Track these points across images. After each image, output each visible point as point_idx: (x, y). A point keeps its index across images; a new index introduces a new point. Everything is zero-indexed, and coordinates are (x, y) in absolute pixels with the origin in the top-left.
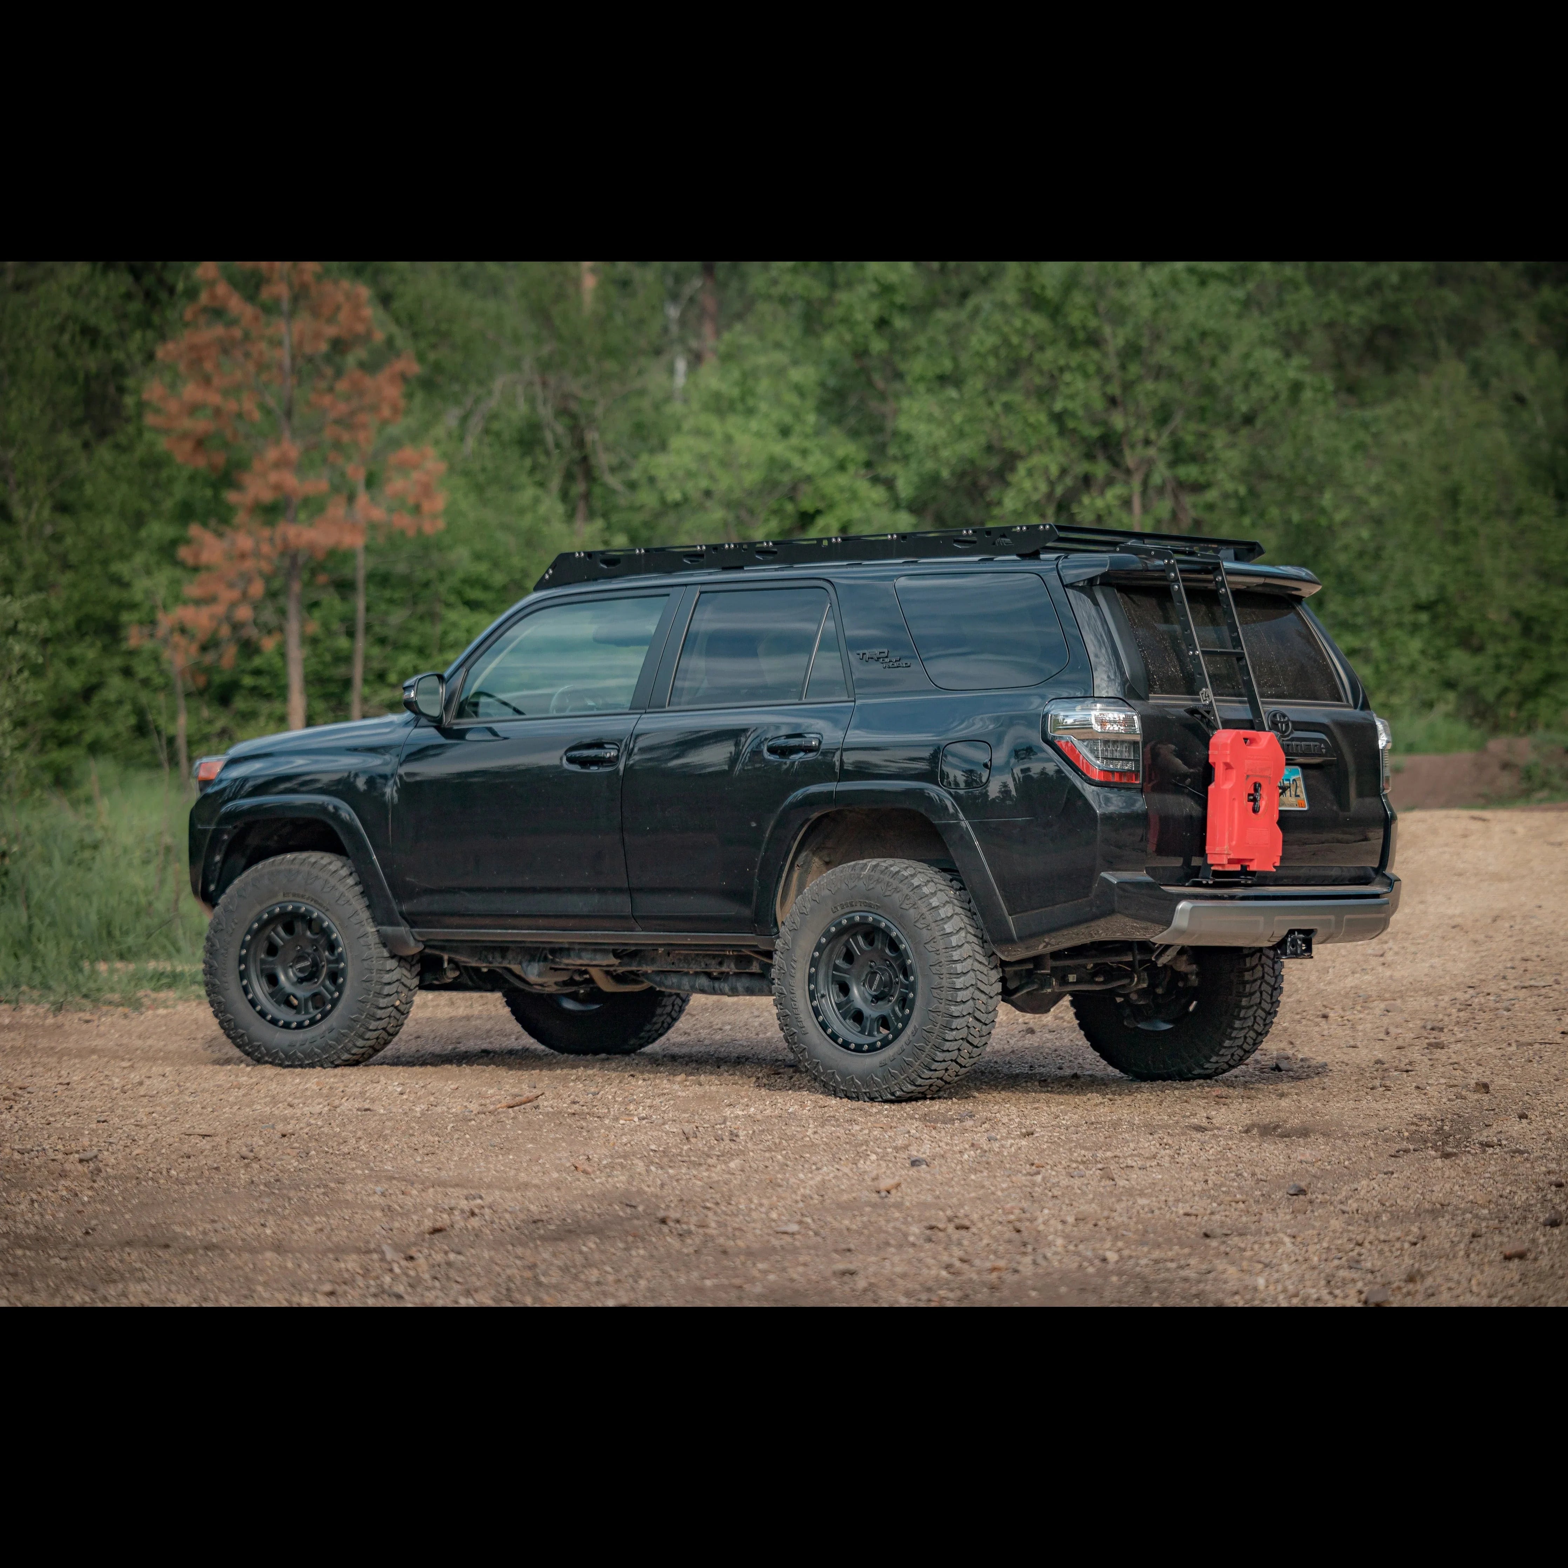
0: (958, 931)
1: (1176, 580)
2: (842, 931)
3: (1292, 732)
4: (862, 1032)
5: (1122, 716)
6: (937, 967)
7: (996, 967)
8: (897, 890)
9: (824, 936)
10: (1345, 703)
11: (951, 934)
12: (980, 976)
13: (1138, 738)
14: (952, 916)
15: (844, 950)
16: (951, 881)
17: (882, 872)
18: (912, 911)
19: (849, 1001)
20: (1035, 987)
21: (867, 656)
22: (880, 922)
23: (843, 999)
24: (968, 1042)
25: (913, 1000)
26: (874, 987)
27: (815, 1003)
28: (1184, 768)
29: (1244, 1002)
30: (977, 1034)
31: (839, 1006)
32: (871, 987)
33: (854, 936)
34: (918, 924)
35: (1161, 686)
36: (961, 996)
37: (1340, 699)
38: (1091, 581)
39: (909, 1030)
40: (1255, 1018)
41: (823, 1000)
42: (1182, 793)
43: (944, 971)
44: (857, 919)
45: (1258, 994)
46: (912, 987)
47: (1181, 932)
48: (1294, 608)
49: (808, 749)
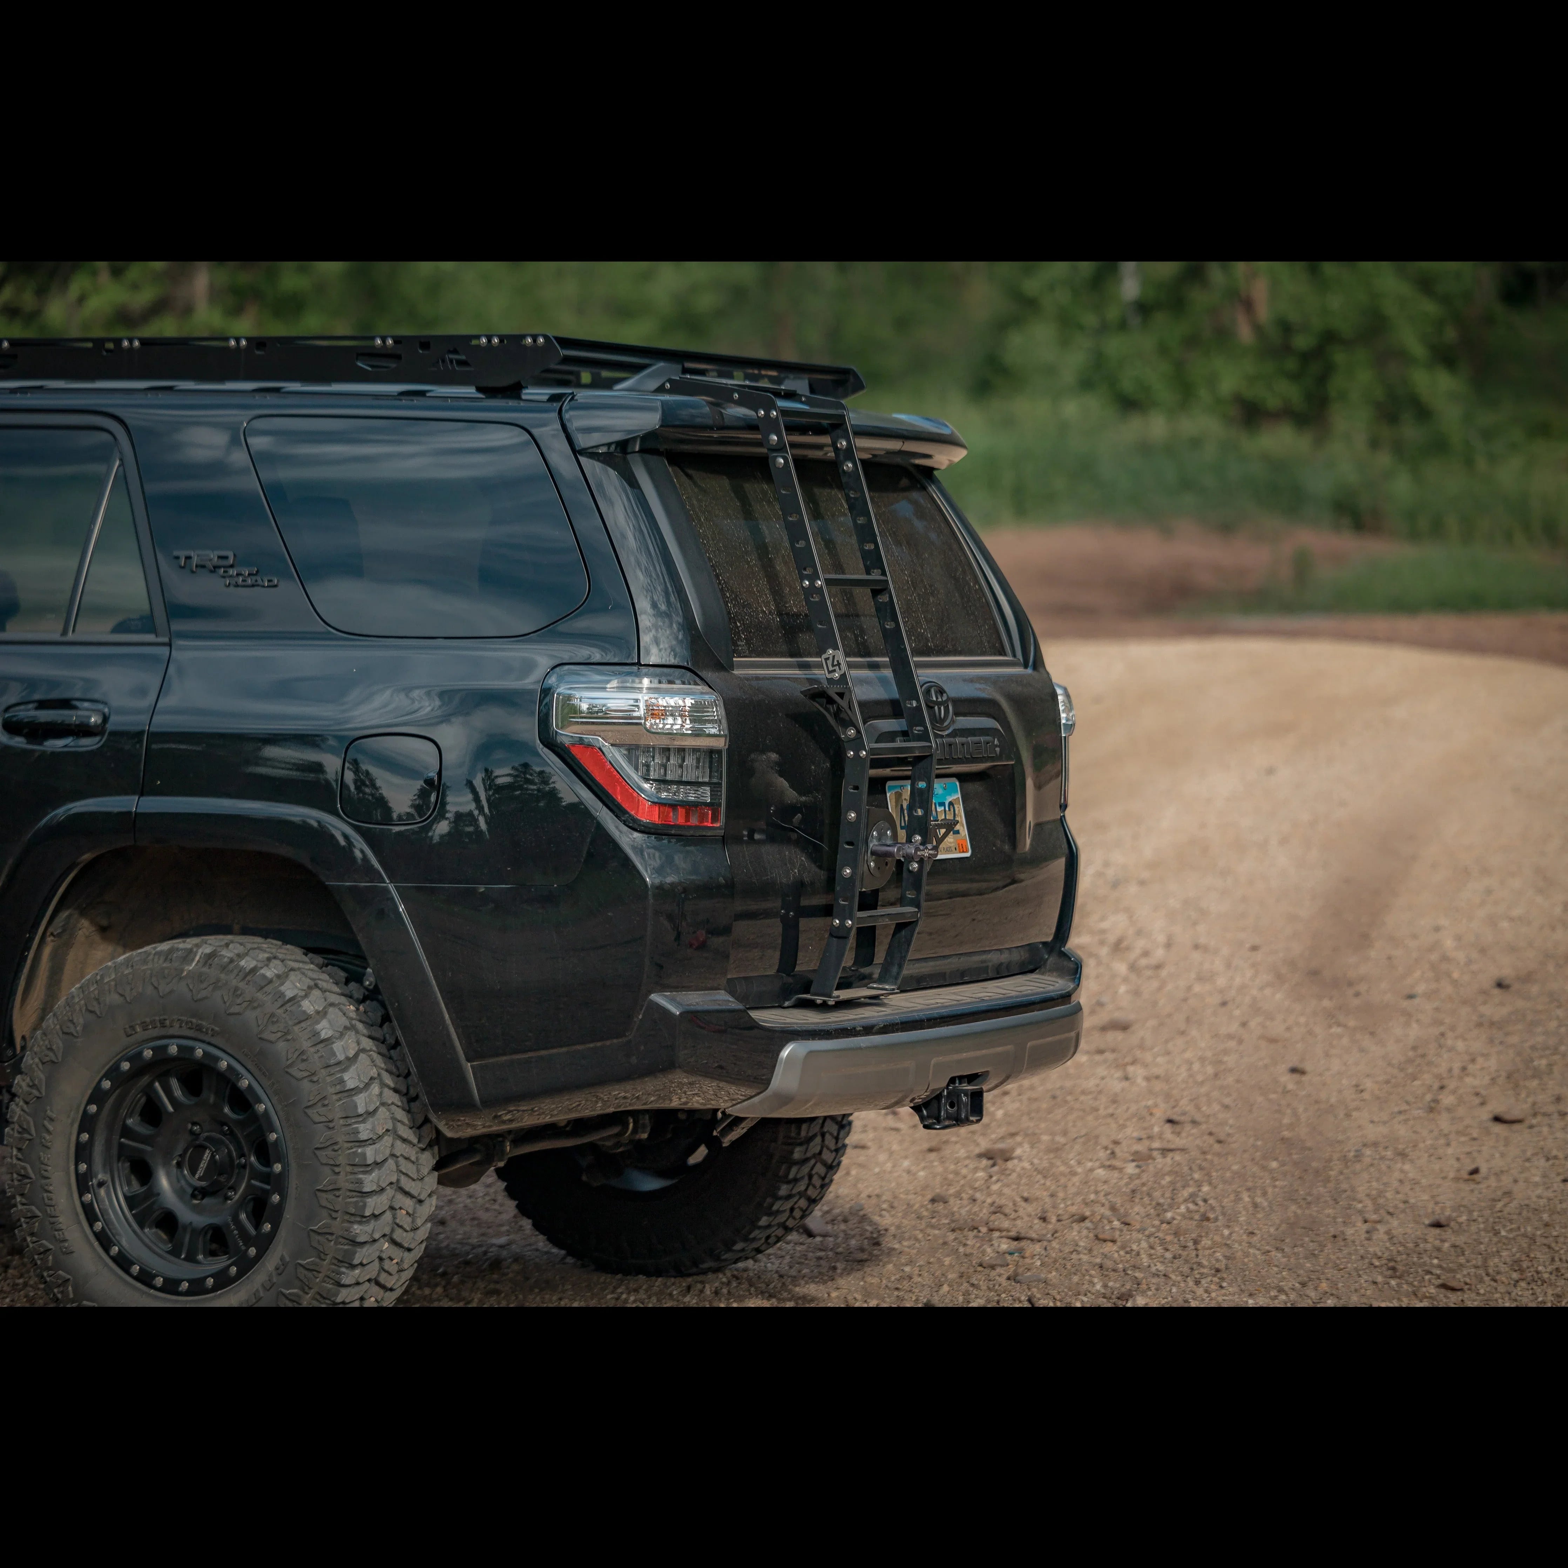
0: (367, 1086)
1: (780, 449)
2: (141, 1068)
3: (953, 721)
4: (175, 1252)
5: (689, 702)
6: (329, 1152)
7: (430, 1145)
8: (253, 1004)
9: (106, 1076)
10: (1009, 658)
11: (356, 1091)
12: (405, 1166)
13: (721, 744)
14: (356, 1056)
15: (143, 1100)
16: (347, 982)
17: (223, 968)
18: (281, 1045)
19: (152, 1193)
20: (477, 1158)
21: (195, 561)
22: (217, 1059)
23: (137, 1187)
24: (378, 1283)
25: (280, 1208)
26: (200, 1172)
27: (88, 1197)
28: (791, 795)
29: (797, 1154)
30: (393, 1268)
31: (131, 1201)
32: (193, 1172)
33: (163, 1078)
34: (294, 1071)
35: (748, 641)
36: (373, 1205)
37: (1002, 652)
38: (623, 446)
39: (271, 1262)
40: (810, 1177)
41: (102, 1192)
42: (789, 841)
43: (342, 1160)
44: (173, 1050)
45: (818, 1139)
46: (279, 1183)
47: (785, 1099)
48: (924, 488)
49: (83, 730)
